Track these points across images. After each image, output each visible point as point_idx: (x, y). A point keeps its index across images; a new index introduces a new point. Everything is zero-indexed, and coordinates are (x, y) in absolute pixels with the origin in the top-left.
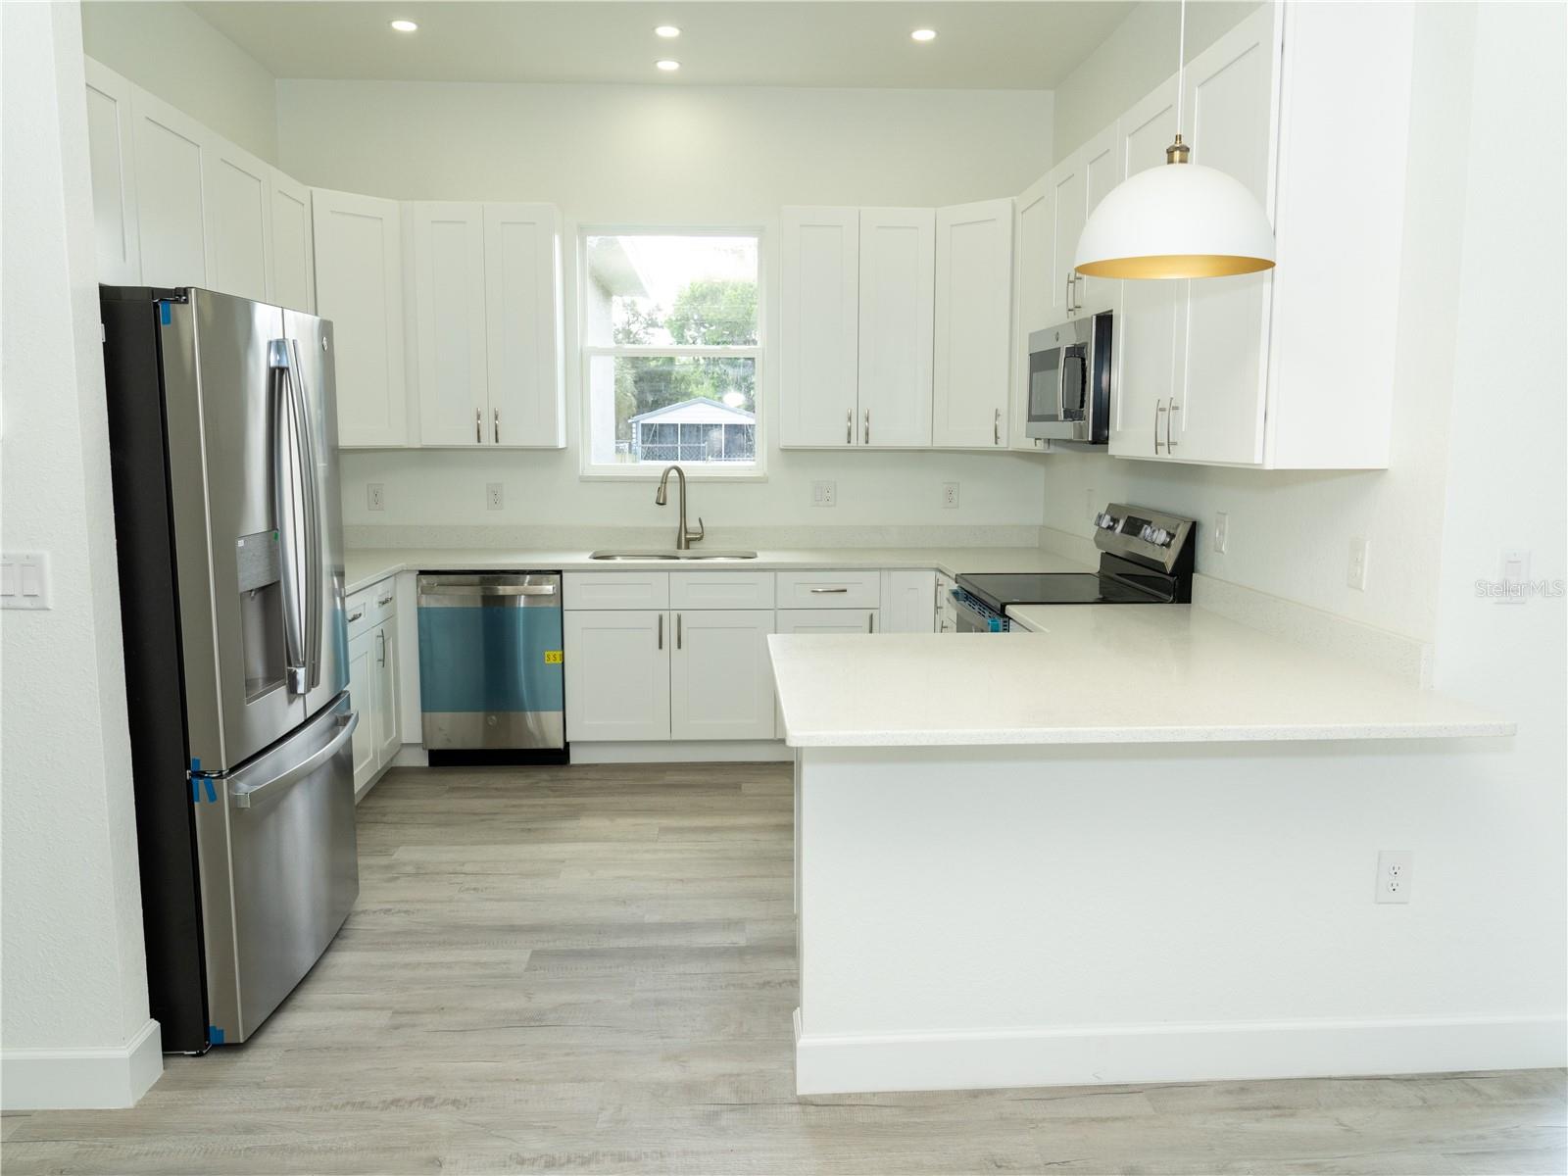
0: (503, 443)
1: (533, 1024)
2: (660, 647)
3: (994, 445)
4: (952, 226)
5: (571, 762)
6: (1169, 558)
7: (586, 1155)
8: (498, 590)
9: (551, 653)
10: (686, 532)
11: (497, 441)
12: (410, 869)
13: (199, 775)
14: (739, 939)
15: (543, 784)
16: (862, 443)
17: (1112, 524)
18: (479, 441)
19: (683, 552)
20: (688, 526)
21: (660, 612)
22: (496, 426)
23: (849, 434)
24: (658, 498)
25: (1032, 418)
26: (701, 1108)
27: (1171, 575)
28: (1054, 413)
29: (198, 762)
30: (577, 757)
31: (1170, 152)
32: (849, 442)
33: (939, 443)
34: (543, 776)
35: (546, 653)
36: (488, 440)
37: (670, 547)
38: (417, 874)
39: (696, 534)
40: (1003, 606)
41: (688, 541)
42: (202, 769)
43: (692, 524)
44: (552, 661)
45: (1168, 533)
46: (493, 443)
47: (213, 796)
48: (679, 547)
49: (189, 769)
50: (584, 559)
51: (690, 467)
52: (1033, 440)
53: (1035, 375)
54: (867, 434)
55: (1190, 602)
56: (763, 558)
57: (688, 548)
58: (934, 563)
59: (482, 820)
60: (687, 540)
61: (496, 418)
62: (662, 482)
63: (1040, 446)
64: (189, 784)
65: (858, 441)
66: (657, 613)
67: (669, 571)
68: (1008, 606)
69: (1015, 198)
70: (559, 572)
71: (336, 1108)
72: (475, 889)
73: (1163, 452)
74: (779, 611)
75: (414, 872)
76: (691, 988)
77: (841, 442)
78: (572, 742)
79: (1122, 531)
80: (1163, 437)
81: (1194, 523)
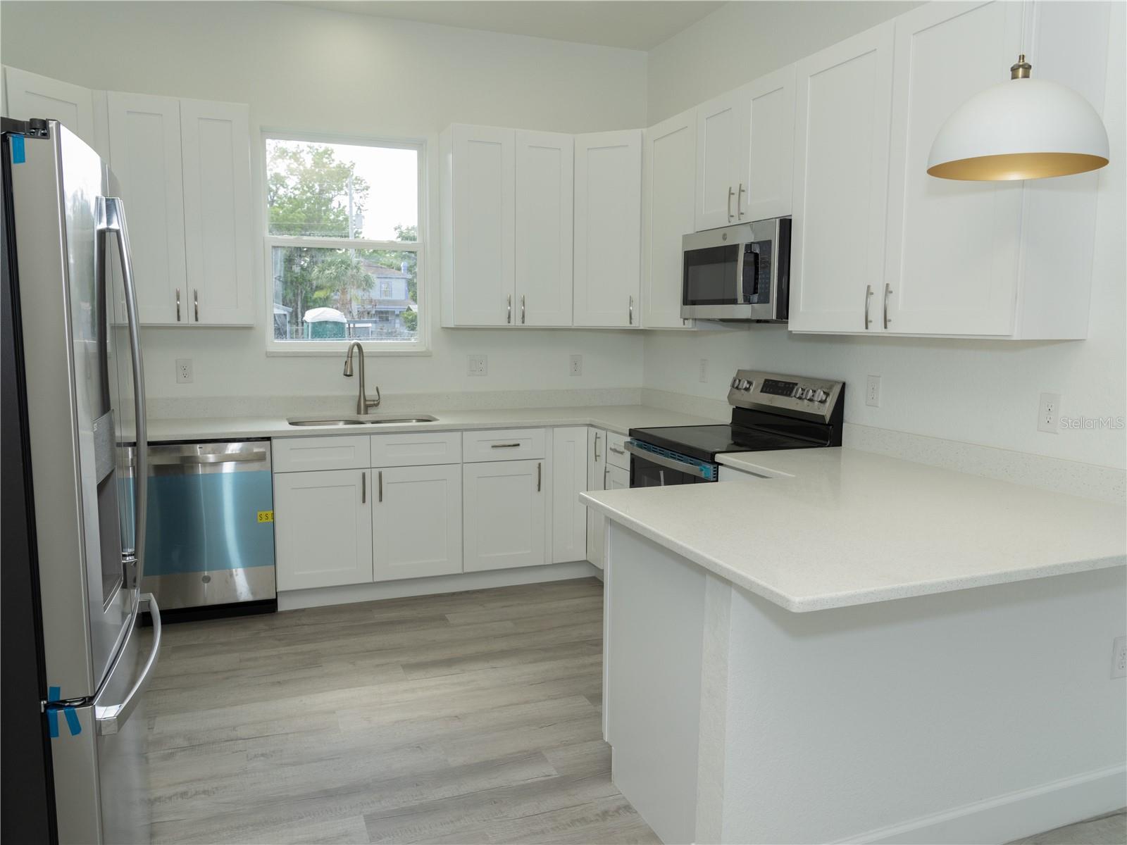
0: (203, 321)
2: (364, 501)
3: (629, 325)
4: (588, 149)
5: (279, 610)
6: (826, 411)
8: (207, 458)
9: (264, 513)
10: (365, 400)
11: (197, 320)
13: (60, 705)
15: (263, 634)
16: (519, 323)
17: (748, 386)
18: (179, 319)
19: (362, 417)
20: (366, 394)
21: (364, 471)
22: (196, 306)
23: (509, 317)
24: (345, 371)
25: (688, 300)
27: (829, 425)
28: (733, 297)
29: (57, 690)
30: (283, 606)
31: (1014, 70)
32: (509, 322)
33: (580, 322)
34: (259, 625)
35: (259, 513)
36: (187, 319)
37: (352, 414)
38: (192, 747)
39: (374, 401)
40: (713, 455)
41: (367, 407)
42: (61, 699)
43: (370, 393)
44: (264, 520)
45: (824, 393)
46: (192, 321)
47: (76, 728)
48: (359, 413)
49: (46, 699)
50: (284, 426)
51: (370, 345)
52: (682, 320)
53: (690, 268)
54: (523, 316)
55: (841, 445)
56: (442, 421)
57: (366, 413)
58: (588, 420)
59: (227, 678)
60: (365, 405)
61: (196, 299)
62: (348, 357)
63: (689, 324)
64: (44, 718)
65: (516, 322)
66: (360, 472)
67: (370, 434)
68: (717, 455)
69: (644, 130)
70: (269, 439)
72: (263, 755)
73: (877, 328)
74: (465, 464)
75: (186, 744)
76: (542, 832)
77: (502, 322)
78: (281, 592)
79: (761, 391)
80: (876, 317)
81: (844, 384)
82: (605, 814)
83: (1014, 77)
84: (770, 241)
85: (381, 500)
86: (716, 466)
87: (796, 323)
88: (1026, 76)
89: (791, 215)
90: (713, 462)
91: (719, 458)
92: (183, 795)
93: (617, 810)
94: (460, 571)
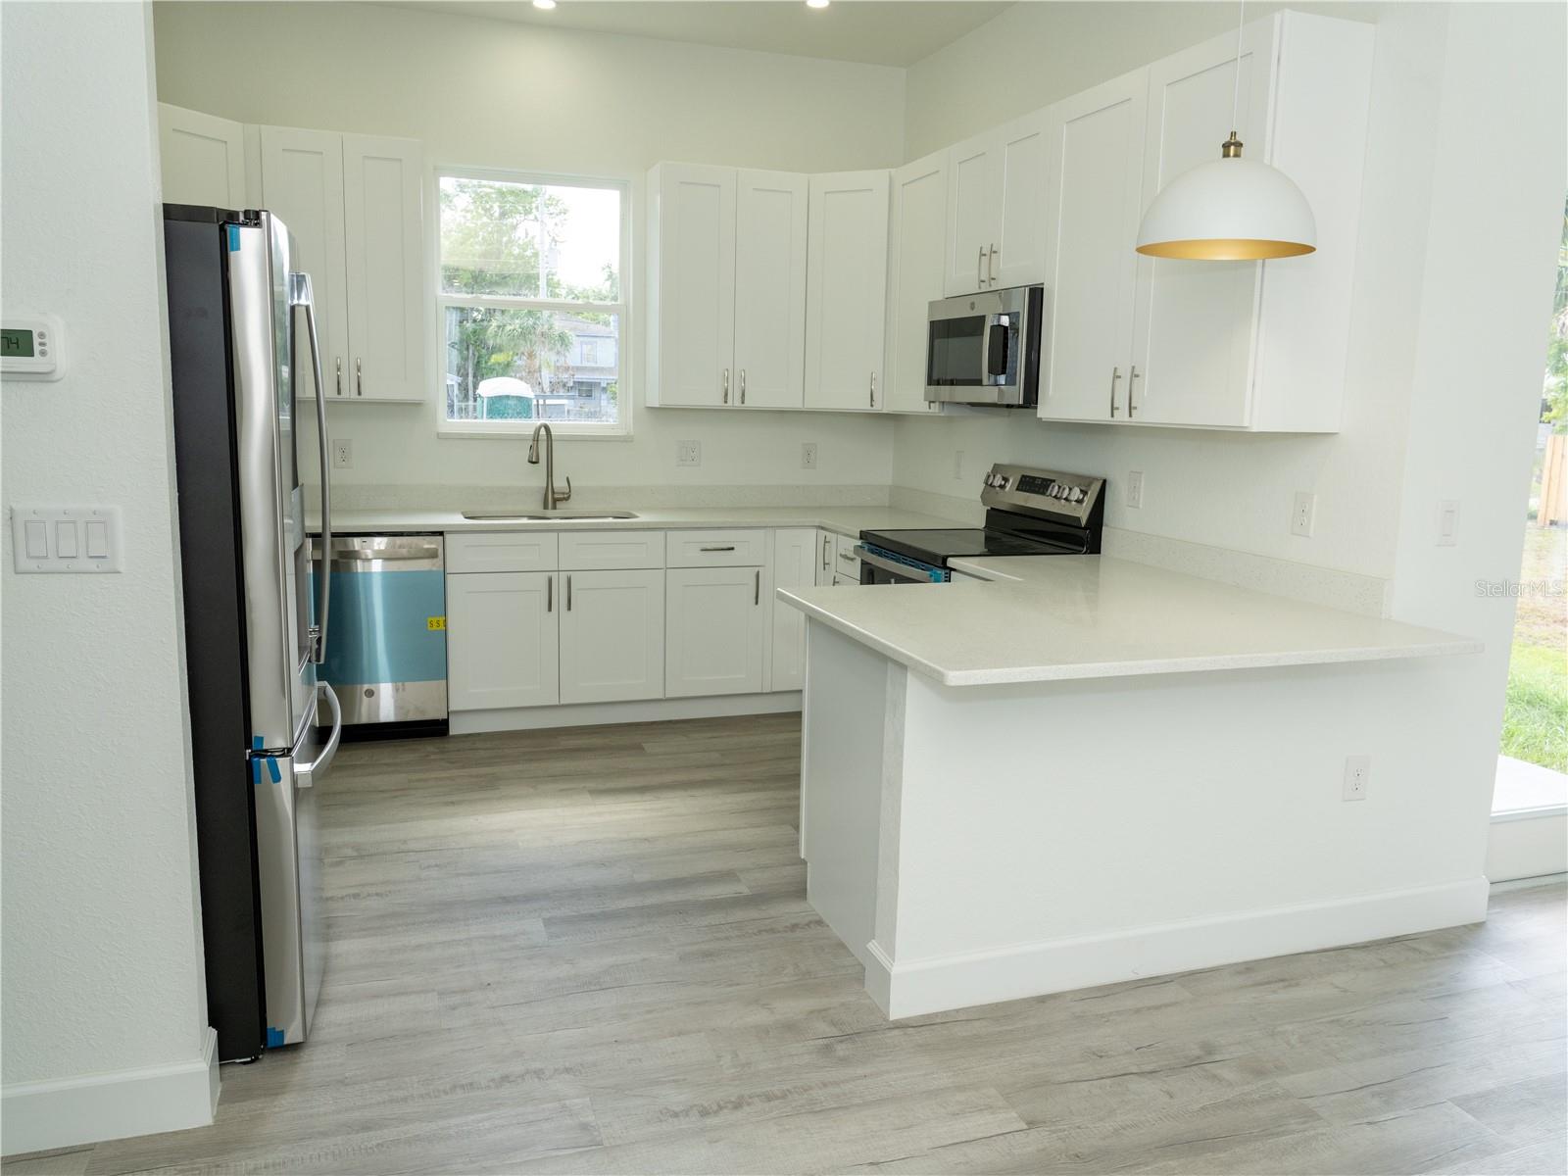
0: (366, 395)
1: (593, 988)
2: (550, 609)
3: (870, 408)
4: (826, 193)
5: (451, 733)
6: (1083, 513)
7: (733, 1099)
8: (363, 553)
9: (435, 620)
10: (553, 492)
11: (359, 393)
12: (349, 852)
13: (263, 753)
14: (743, 889)
15: (433, 757)
16: (737, 403)
17: (1003, 483)
18: (339, 392)
19: (550, 512)
20: (554, 485)
21: (550, 574)
22: (359, 378)
23: (726, 395)
24: (531, 456)
25: (932, 381)
26: (812, 1043)
27: (1085, 528)
28: (978, 378)
29: (261, 739)
30: (455, 728)
31: (1226, 147)
32: (726, 402)
33: (812, 404)
34: (429, 747)
35: (430, 619)
36: (349, 392)
37: (538, 509)
39: (563, 493)
40: (945, 559)
41: (555, 501)
42: (264, 748)
43: (559, 484)
44: (435, 628)
45: (1081, 491)
46: (354, 395)
47: (277, 778)
48: (546, 507)
49: (250, 748)
50: (458, 520)
51: (560, 426)
52: (927, 403)
53: (937, 342)
54: (743, 395)
55: (1099, 553)
56: (643, 518)
57: (554, 508)
58: (817, 521)
59: (396, 797)
60: (553, 499)
61: (359, 370)
62: (534, 441)
63: (935, 408)
64: (249, 765)
65: (734, 402)
66: (546, 576)
67: (558, 531)
68: (950, 559)
69: (893, 171)
70: (441, 533)
71: (446, 1093)
72: (437, 866)
73: (1122, 417)
74: (668, 570)
75: (355, 854)
76: (727, 938)
77: (718, 402)
78: (452, 712)
79: (1017, 489)
80: (1122, 402)
81: (1105, 481)
82: (794, 927)
83: (1226, 155)
84: (1018, 312)
85: (569, 609)
86: (948, 571)
87: (1046, 410)
88: (1237, 155)
89: (1043, 284)
90: (944, 566)
91: (952, 562)
92: (356, 896)
93: (808, 924)
94: (661, 697)
